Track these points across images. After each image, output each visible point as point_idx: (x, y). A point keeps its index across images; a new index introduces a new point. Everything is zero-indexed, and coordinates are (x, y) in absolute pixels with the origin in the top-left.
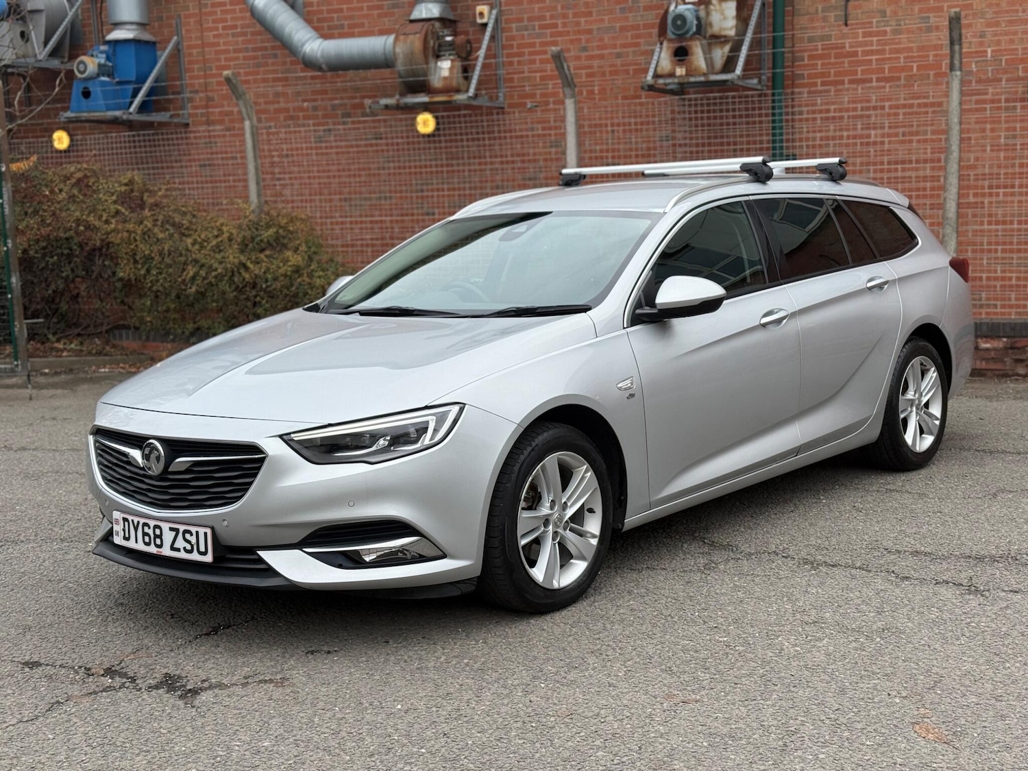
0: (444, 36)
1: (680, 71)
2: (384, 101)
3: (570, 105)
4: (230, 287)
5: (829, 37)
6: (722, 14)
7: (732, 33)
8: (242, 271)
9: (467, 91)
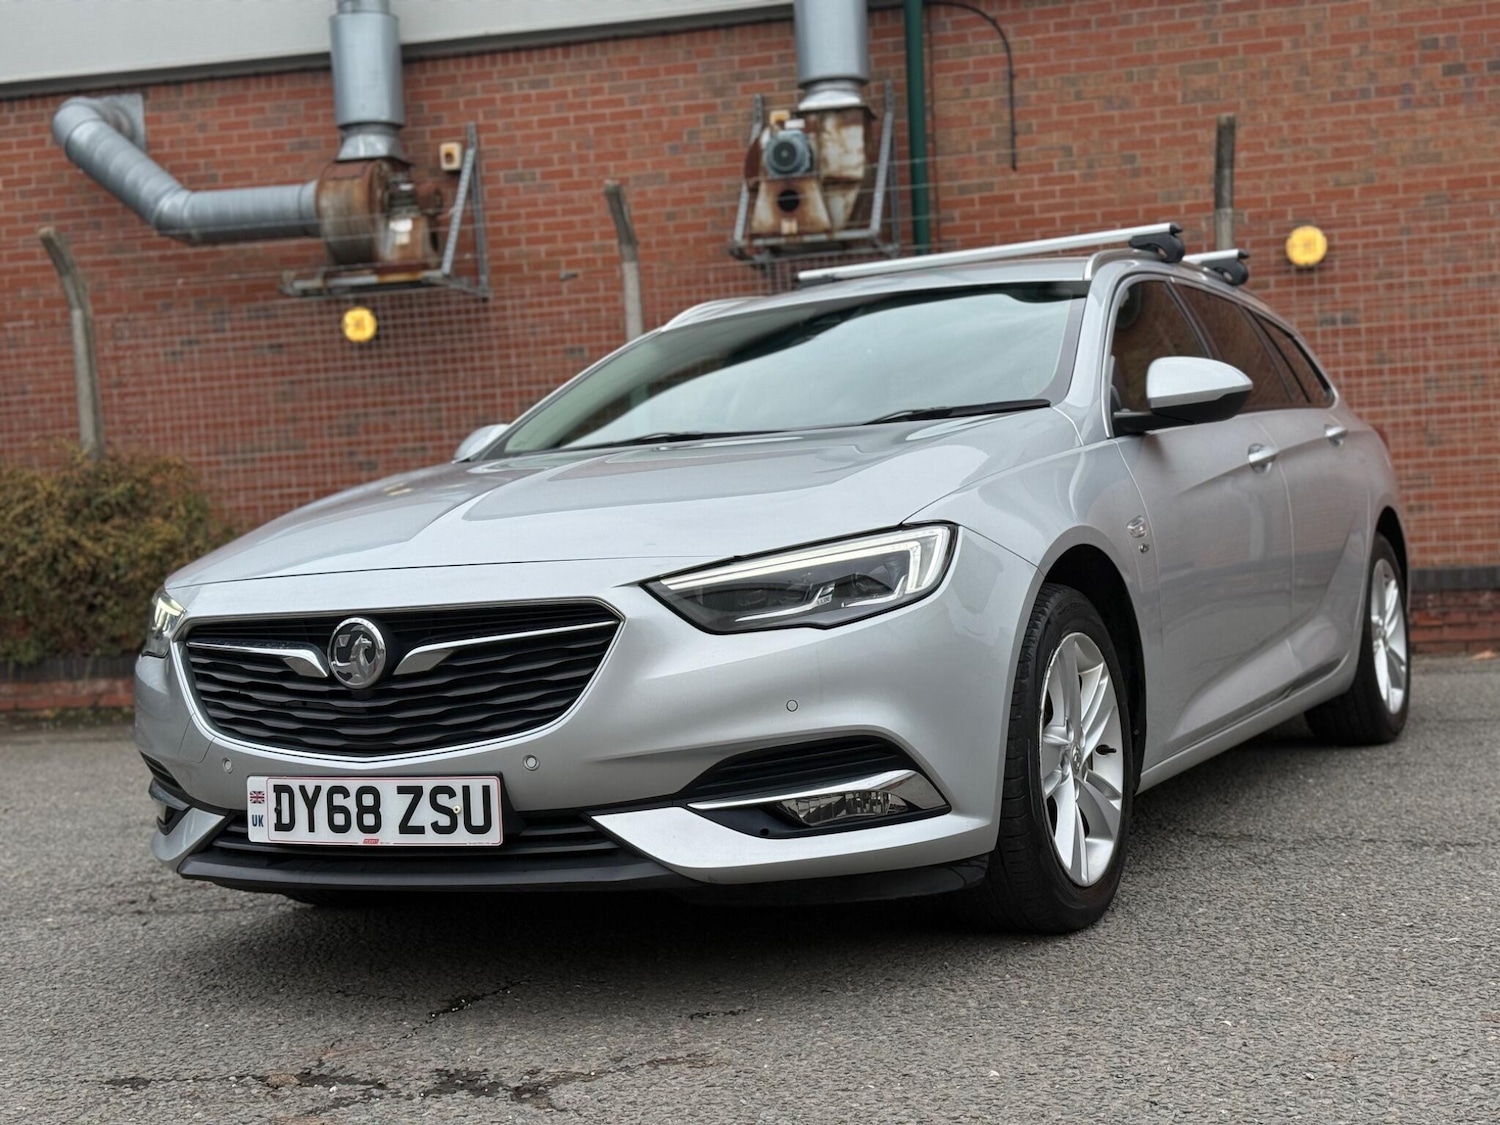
0: (396, 184)
1: (789, 226)
2: (300, 285)
3: (630, 273)
4: (49, 580)
5: (990, 186)
6: (842, 144)
7: (859, 173)
8: (71, 554)
9: (439, 266)
